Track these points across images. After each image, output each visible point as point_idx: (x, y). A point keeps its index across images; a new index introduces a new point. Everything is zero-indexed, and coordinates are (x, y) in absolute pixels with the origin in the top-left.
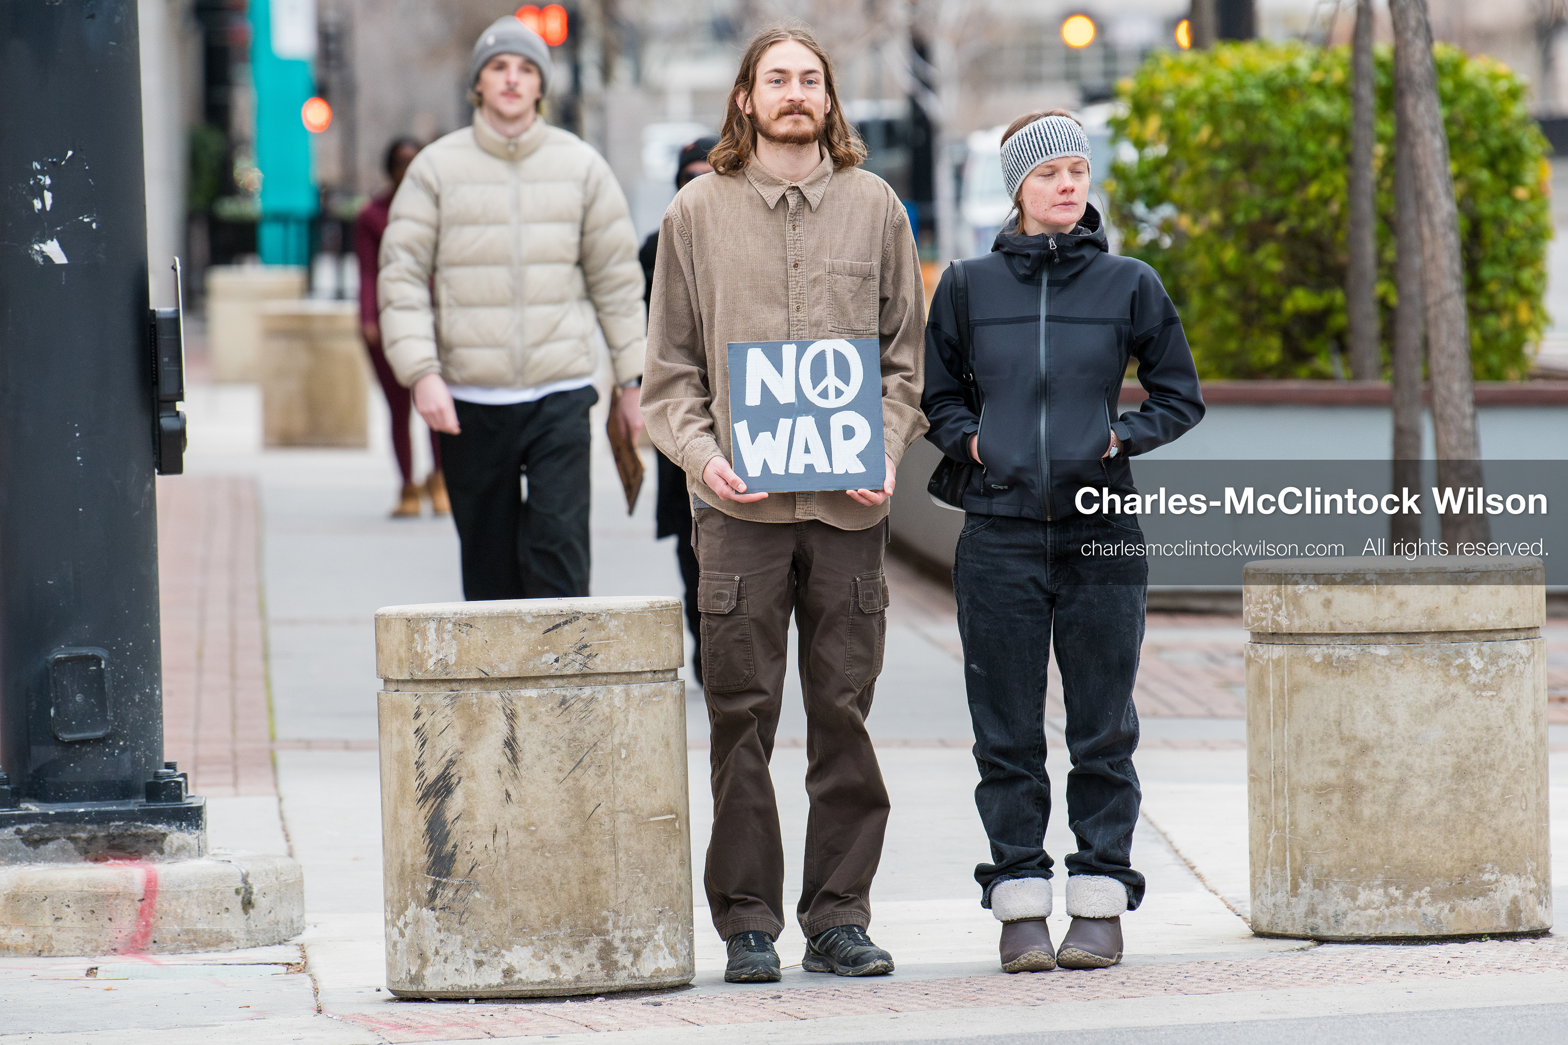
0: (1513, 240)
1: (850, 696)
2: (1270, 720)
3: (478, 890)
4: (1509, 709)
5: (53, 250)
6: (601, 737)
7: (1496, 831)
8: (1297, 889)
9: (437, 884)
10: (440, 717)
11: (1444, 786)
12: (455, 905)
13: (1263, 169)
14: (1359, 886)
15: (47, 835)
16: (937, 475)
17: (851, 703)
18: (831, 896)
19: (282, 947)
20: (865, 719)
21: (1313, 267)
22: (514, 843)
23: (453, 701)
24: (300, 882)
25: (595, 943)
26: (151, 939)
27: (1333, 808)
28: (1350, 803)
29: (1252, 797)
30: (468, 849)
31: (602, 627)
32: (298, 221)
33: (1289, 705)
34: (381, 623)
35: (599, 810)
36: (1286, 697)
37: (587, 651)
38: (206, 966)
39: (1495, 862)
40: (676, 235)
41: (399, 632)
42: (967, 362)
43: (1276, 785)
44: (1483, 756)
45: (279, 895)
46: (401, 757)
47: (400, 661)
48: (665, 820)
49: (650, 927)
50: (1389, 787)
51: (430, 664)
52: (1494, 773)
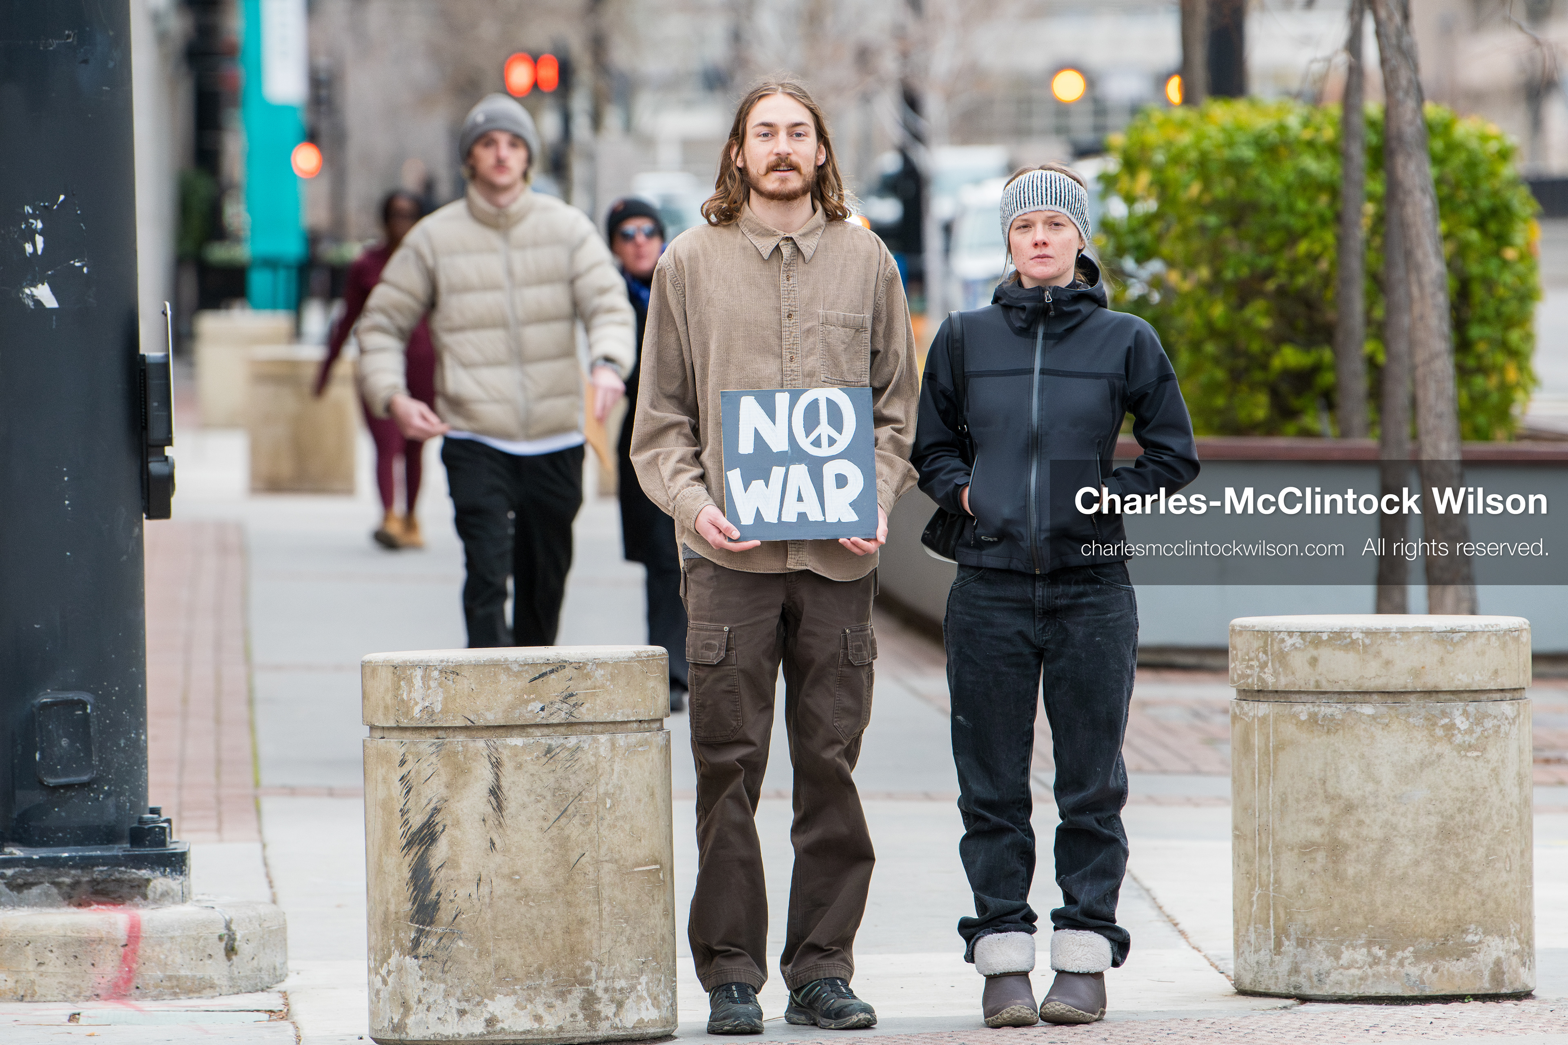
0: (1502, 301)
1: (838, 748)
2: (1254, 778)
3: (461, 938)
4: (1493, 770)
5: (44, 294)
6: (586, 786)
7: (1480, 892)
8: (1280, 948)
9: (420, 932)
10: (425, 765)
11: (1428, 846)
12: (438, 953)
13: (1253, 226)
14: (1342, 945)
15: (31, 879)
16: (931, 526)
17: (839, 754)
18: (815, 948)
19: (265, 994)
20: (851, 771)
21: (1301, 323)
22: (498, 891)
23: (439, 749)
24: (282, 930)
25: (578, 993)
26: (133, 985)
27: (1317, 867)
28: (1334, 862)
29: (1236, 854)
30: (452, 897)
31: (587, 676)
32: (288, 267)
33: (1275, 763)
34: (368, 670)
35: (583, 860)
36: (1271, 754)
37: (572, 701)
38: (189, 1013)
39: (1479, 923)
40: (669, 286)
41: (385, 678)
42: (962, 412)
43: (1260, 840)
44: (1467, 815)
45: (262, 942)
46: (385, 805)
47: (386, 708)
48: (649, 871)
49: (634, 978)
50: (1373, 847)
51: (417, 710)
52: (1479, 834)
